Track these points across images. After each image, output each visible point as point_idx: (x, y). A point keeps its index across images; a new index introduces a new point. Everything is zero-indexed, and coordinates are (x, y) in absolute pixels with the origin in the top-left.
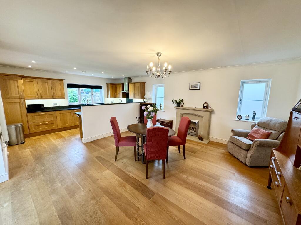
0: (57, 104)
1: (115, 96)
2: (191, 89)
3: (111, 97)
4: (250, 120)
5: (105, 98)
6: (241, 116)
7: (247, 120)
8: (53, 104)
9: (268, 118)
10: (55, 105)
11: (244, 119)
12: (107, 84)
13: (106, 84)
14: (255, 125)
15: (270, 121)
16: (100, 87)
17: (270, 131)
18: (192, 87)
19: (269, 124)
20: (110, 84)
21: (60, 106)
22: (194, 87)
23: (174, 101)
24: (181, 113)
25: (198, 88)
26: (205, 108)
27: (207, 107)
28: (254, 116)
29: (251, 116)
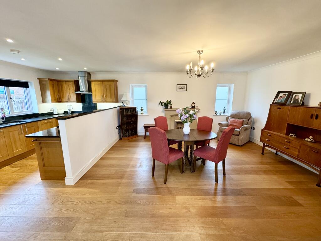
1: (59, 99)
2: (178, 90)
3: (53, 102)
4: (222, 114)
5: (38, 103)
6: (217, 112)
7: (220, 114)
9: (237, 111)
11: (218, 114)
12: (40, 80)
13: (38, 79)
14: (229, 117)
15: (239, 113)
16: (25, 85)
17: (242, 120)
18: (179, 89)
19: (239, 115)
20: (49, 79)
22: (182, 88)
23: (162, 103)
24: (171, 115)
25: (185, 90)
26: (193, 107)
27: (194, 106)
28: (224, 111)
29: (223, 111)
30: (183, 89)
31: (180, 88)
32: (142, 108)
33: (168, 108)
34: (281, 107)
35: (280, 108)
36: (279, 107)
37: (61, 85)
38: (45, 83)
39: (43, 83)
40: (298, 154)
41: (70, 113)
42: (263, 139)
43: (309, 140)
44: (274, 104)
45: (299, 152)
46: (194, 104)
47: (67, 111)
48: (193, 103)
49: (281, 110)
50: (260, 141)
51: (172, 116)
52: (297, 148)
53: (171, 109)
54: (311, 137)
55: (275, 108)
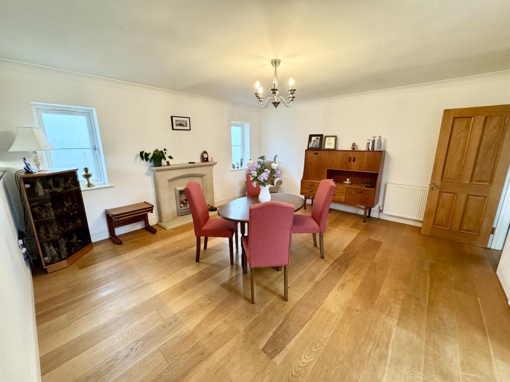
2: (175, 127)
7: (238, 168)
22: (180, 125)
23: (147, 155)
24: (170, 177)
25: (188, 128)
26: (205, 160)
27: (207, 158)
28: (242, 163)
29: (240, 163)
30: (183, 125)
31: (178, 123)
32: (86, 170)
33: (160, 165)
34: (319, 152)
35: (317, 154)
36: (316, 152)
40: (345, 198)
42: (304, 191)
43: (347, 182)
44: (309, 150)
45: (346, 196)
46: (206, 154)
48: (205, 152)
49: (319, 155)
50: (301, 194)
51: (170, 181)
52: (343, 193)
53: (168, 167)
54: (348, 180)
55: (311, 153)
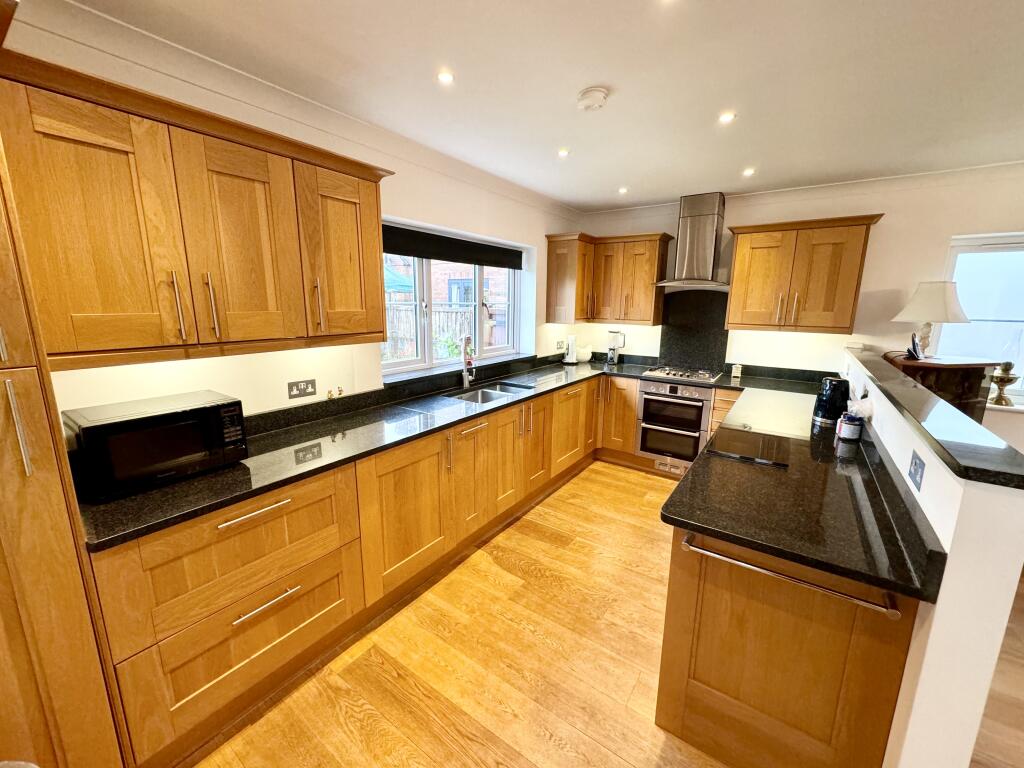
0: (312, 383)
3: (577, 320)
5: (538, 321)
8: (291, 386)
10: (303, 393)
12: (552, 241)
13: (548, 237)
20: (582, 237)
21: (336, 395)
37: (607, 256)
38: (565, 251)
39: (559, 251)
41: (616, 361)
47: (606, 354)
